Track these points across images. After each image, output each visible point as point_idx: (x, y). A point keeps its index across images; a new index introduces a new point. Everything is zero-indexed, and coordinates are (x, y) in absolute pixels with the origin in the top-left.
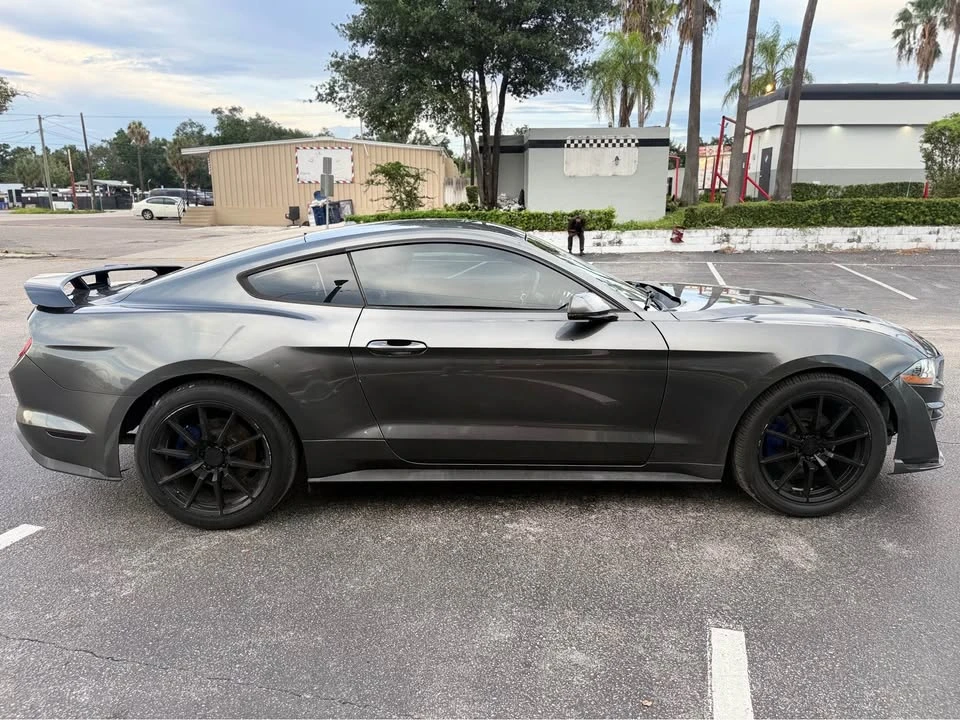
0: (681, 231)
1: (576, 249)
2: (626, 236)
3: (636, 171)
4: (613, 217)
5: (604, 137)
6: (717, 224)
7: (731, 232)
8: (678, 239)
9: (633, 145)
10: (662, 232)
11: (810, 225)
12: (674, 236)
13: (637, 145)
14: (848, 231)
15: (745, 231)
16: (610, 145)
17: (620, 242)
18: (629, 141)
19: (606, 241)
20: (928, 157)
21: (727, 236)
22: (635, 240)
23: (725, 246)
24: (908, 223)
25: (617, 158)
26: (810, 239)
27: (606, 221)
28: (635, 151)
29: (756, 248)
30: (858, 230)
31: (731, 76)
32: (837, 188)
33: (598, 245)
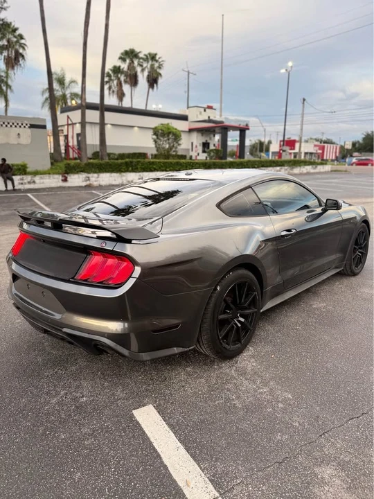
0: (66, 175)
1: (10, 187)
2: (37, 179)
3: (31, 142)
4: (27, 168)
5: (9, 121)
6: (82, 171)
7: (90, 175)
8: (65, 180)
9: (27, 127)
10: (56, 176)
11: (122, 172)
12: (63, 178)
13: (29, 127)
14: (138, 174)
15: (96, 175)
16: (13, 126)
17: (34, 182)
18: (24, 125)
19: (26, 181)
20: (155, 141)
21: (88, 177)
22: (42, 181)
23: (88, 183)
24: (158, 171)
25: (19, 134)
26: (124, 178)
27: (22, 170)
28: (29, 131)
29: (103, 183)
30: (141, 174)
31: (43, 93)
32: (115, 154)
33: (22, 184)
